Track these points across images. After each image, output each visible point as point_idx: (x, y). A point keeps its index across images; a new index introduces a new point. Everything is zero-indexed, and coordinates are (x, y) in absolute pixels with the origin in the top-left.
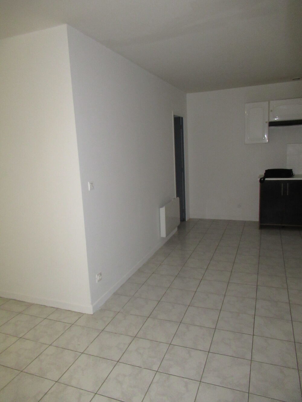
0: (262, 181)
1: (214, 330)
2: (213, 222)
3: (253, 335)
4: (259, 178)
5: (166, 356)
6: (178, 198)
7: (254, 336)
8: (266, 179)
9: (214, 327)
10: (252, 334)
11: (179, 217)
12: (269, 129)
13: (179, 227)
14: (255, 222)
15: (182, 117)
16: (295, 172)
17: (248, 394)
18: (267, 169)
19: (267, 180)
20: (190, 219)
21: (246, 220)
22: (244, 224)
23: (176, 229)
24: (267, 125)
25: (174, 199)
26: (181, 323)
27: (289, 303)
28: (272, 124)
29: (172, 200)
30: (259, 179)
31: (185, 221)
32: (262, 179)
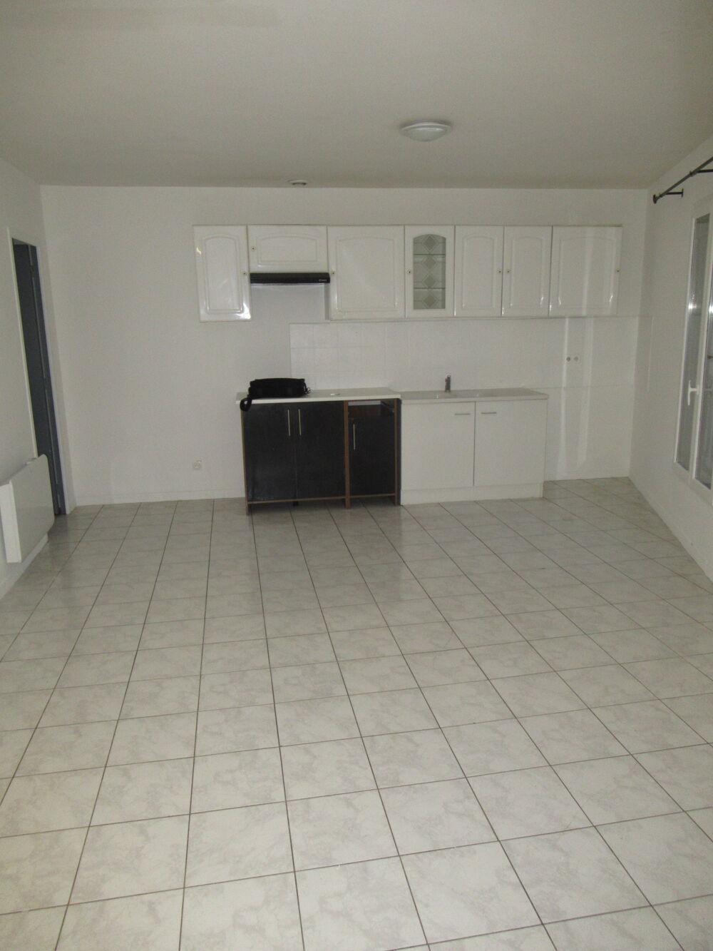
0: (245, 406)
1: (192, 759)
2: (137, 509)
3: (280, 747)
4: (237, 399)
5: (83, 859)
6: (44, 457)
7: (282, 748)
8: (254, 402)
9: (191, 753)
10: (278, 745)
11: (51, 505)
12: (250, 289)
13: (52, 533)
14: (235, 501)
15: (34, 245)
16: (310, 385)
17: (293, 874)
18: (254, 380)
19: (254, 405)
20: (76, 509)
21: (216, 497)
22: (213, 506)
23: (45, 538)
24: (247, 278)
25: (34, 459)
26: (106, 767)
27: (337, 661)
28: (256, 278)
29: (28, 463)
30: (238, 402)
31: (65, 514)
32: (246, 403)
